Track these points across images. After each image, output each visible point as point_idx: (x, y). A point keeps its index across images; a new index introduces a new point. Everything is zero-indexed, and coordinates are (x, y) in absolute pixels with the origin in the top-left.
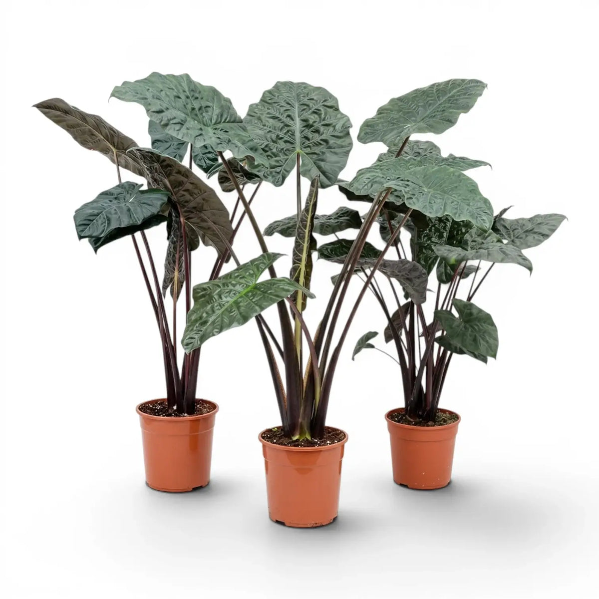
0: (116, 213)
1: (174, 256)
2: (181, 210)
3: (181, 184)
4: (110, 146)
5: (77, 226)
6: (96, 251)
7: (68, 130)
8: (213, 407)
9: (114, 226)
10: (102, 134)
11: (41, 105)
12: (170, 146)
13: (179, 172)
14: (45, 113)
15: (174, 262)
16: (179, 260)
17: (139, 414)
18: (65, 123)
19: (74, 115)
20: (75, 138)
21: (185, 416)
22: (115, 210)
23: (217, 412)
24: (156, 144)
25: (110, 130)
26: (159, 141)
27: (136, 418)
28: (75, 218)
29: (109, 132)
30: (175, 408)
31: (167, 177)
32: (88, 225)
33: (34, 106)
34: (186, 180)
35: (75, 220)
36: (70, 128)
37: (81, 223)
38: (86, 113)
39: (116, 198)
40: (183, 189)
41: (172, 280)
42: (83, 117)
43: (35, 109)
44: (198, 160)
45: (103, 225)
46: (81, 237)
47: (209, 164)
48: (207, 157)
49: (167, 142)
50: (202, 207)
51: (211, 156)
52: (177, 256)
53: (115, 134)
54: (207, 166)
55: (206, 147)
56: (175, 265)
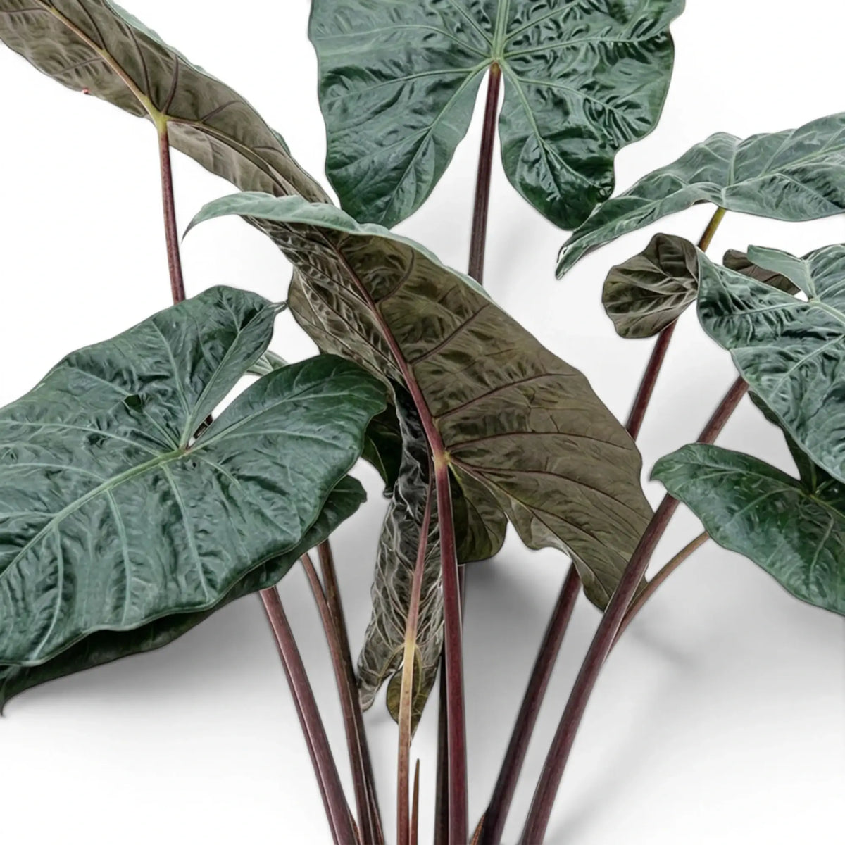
12: (397, 96)
15: (404, 598)
16: (424, 595)
26: (351, 72)
34: (458, 319)
45: (46, 599)
47: (572, 184)
48: (564, 154)
49: (379, 75)
50: (521, 420)
51: (580, 149)
52: (417, 576)
53: (167, 59)
54: (565, 195)
55: (559, 103)
56: (407, 608)
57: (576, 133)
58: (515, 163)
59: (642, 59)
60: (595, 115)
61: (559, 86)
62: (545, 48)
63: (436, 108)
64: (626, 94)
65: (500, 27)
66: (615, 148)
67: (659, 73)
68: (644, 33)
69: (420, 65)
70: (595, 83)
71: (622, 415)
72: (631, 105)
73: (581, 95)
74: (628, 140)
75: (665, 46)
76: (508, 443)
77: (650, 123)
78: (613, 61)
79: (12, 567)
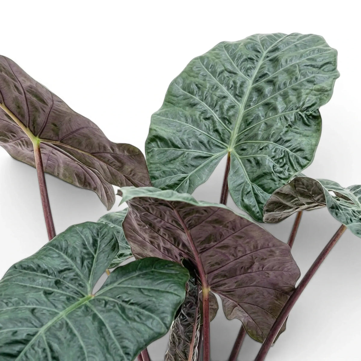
29: (27, 101)
67: (314, 133)
79: (22, 354)
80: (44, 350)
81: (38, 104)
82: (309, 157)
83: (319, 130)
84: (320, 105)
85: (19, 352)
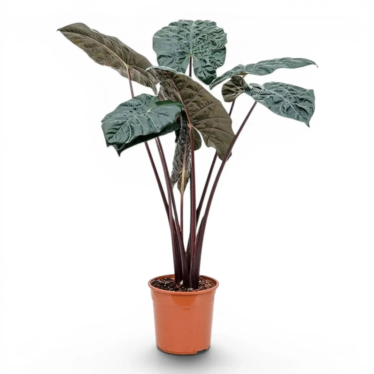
0: (138, 123)
1: (181, 156)
2: (189, 118)
3: (190, 96)
4: (123, 62)
5: (106, 134)
6: (119, 154)
7: (85, 50)
8: (214, 283)
9: (137, 134)
10: (115, 52)
11: (65, 29)
12: (173, 60)
13: (190, 87)
14: (66, 35)
15: (182, 161)
16: (186, 159)
17: (151, 288)
18: (83, 44)
19: (92, 37)
20: (91, 56)
21: (191, 291)
22: (137, 119)
23: (217, 287)
24: (161, 59)
25: (123, 49)
26: (163, 56)
27: (147, 291)
28: (103, 127)
29: (123, 51)
30: (182, 283)
31: (179, 91)
32: (115, 133)
33: (58, 30)
34: (196, 93)
35: (103, 129)
36: (87, 47)
37: (110, 131)
38: (103, 35)
39: (135, 109)
40: (192, 101)
41: (180, 175)
42: (100, 38)
43: (59, 32)
44: (198, 73)
45: (128, 133)
46: (108, 144)
47: (208, 76)
48: (206, 70)
49: (170, 57)
50: (208, 115)
51: (210, 69)
52: (185, 156)
53: (128, 52)
54: (207, 78)
55: (205, 61)
56: (183, 163)
57: (208, 66)
58: (197, 73)
59: (220, 52)
60: (212, 62)
61: (204, 58)
62: (201, 51)
63: (181, 63)
64: (217, 58)
65: (191, 48)
66: (216, 68)
67: (223, 54)
68: (220, 47)
69: (177, 55)
70: (211, 57)
71: (228, 112)
72: (219, 61)
73: (209, 59)
74: (218, 67)
75: (225, 49)
76: (205, 121)
77: (222, 64)
78: (214, 53)
79: (120, 129)
80: (128, 127)
81: (127, 51)
82: (223, 63)
83: (225, 53)
84: (224, 44)
85: (120, 128)
